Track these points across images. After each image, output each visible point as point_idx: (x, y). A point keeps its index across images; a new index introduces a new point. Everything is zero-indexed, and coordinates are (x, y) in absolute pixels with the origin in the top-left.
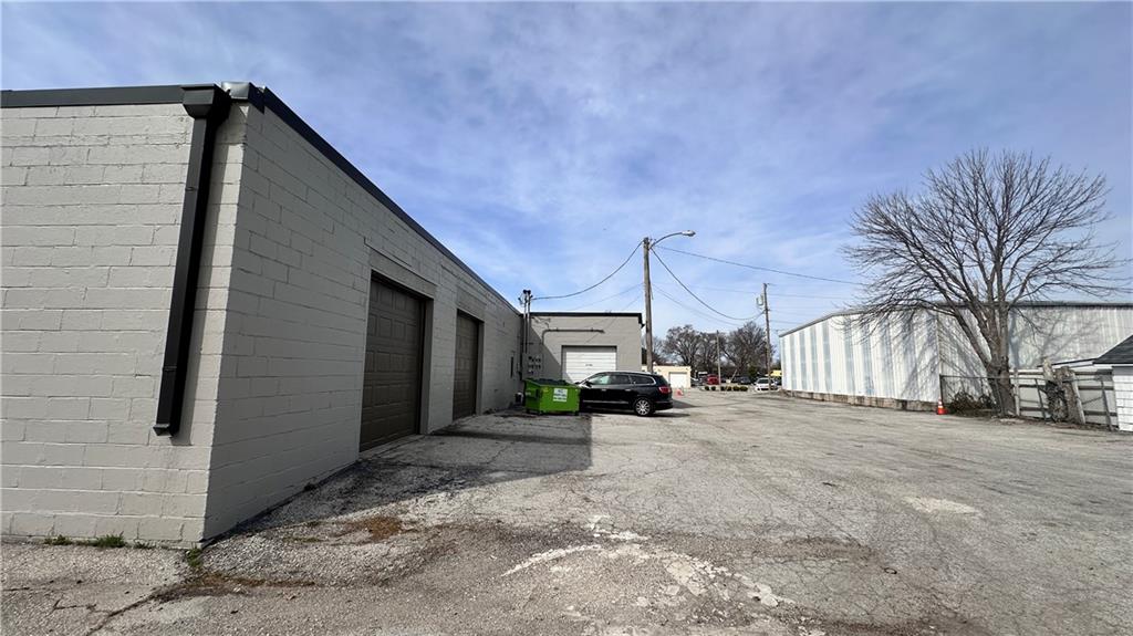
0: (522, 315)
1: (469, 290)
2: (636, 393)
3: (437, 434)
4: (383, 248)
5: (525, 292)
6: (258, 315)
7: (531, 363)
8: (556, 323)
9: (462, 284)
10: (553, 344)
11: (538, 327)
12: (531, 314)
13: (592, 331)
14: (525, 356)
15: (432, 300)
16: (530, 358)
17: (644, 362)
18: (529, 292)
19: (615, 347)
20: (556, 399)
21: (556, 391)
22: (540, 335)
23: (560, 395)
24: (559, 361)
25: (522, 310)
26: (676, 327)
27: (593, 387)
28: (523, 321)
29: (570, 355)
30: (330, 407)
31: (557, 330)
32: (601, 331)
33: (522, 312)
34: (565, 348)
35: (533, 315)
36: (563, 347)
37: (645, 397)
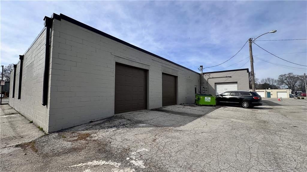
0: (200, 74)
1: (168, 66)
2: (243, 99)
3: (152, 110)
4: (121, 55)
5: (201, 66)
6: (64, 75)
7: (204, 89)
8: (212, 75)
9: (164, 65)
10: (212, 82)
11: (206, 77)
12: (203, 73)
13: (226, 77)
14: (202, 87)
15: (148, 70)
16: (203, 88)
17: (251, 88)
18: (202, 66)
19: (237, 82)
20: (206, 101)
21: (206, 98)
22: (207, 80)
23: (208, 99)
24: (214, 88)
25: (200, 72)
26: (283, 74)
27: (224, 97)
28: (201, 76)
29: (218, 86)
30: (99, 100)
31: (213, 78)
32: (230, 77)
33: (200, 73)
34: (216, 84)
35: (204, 74)
36: (215, 83)
37: (246, 101)
